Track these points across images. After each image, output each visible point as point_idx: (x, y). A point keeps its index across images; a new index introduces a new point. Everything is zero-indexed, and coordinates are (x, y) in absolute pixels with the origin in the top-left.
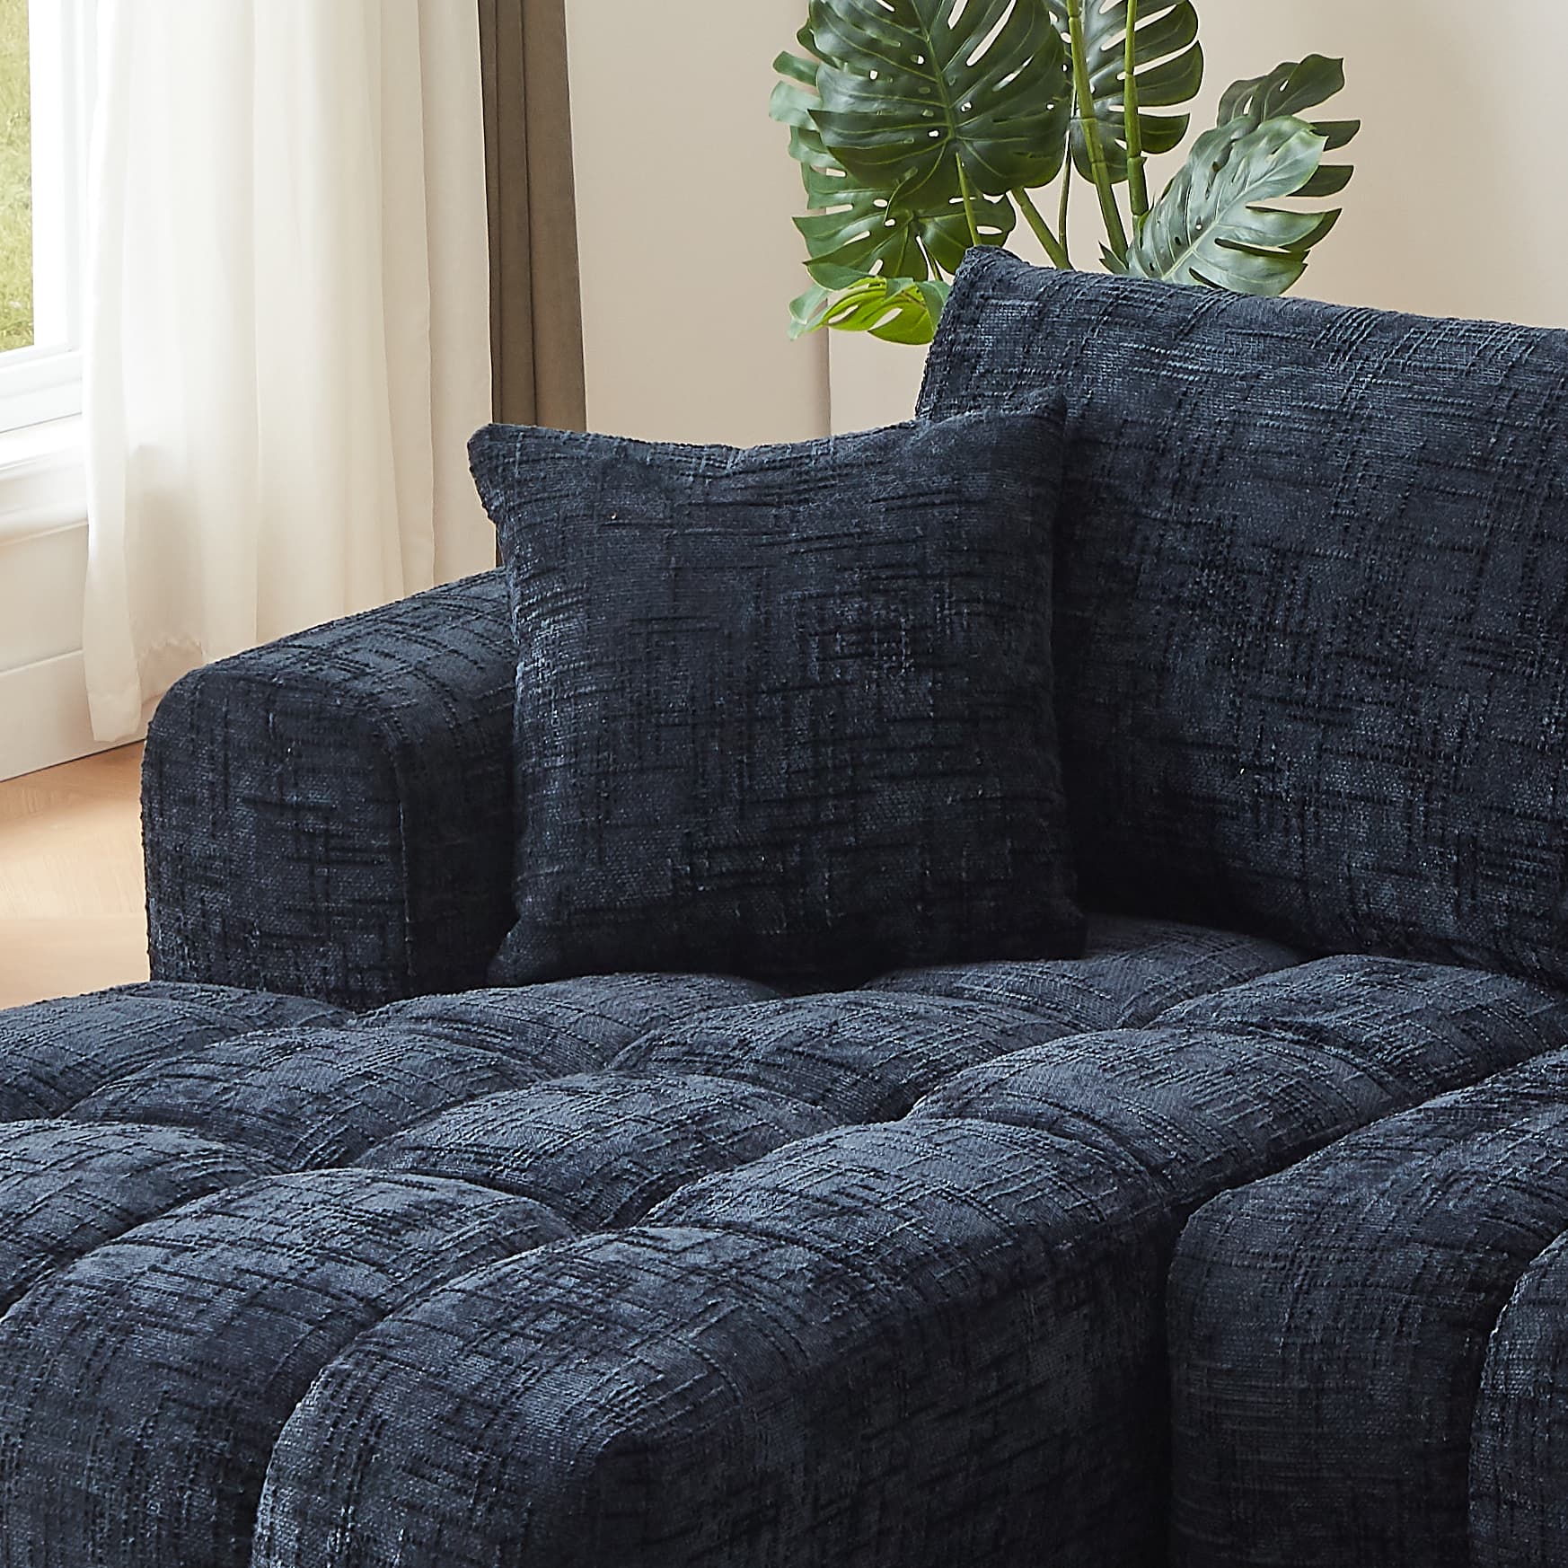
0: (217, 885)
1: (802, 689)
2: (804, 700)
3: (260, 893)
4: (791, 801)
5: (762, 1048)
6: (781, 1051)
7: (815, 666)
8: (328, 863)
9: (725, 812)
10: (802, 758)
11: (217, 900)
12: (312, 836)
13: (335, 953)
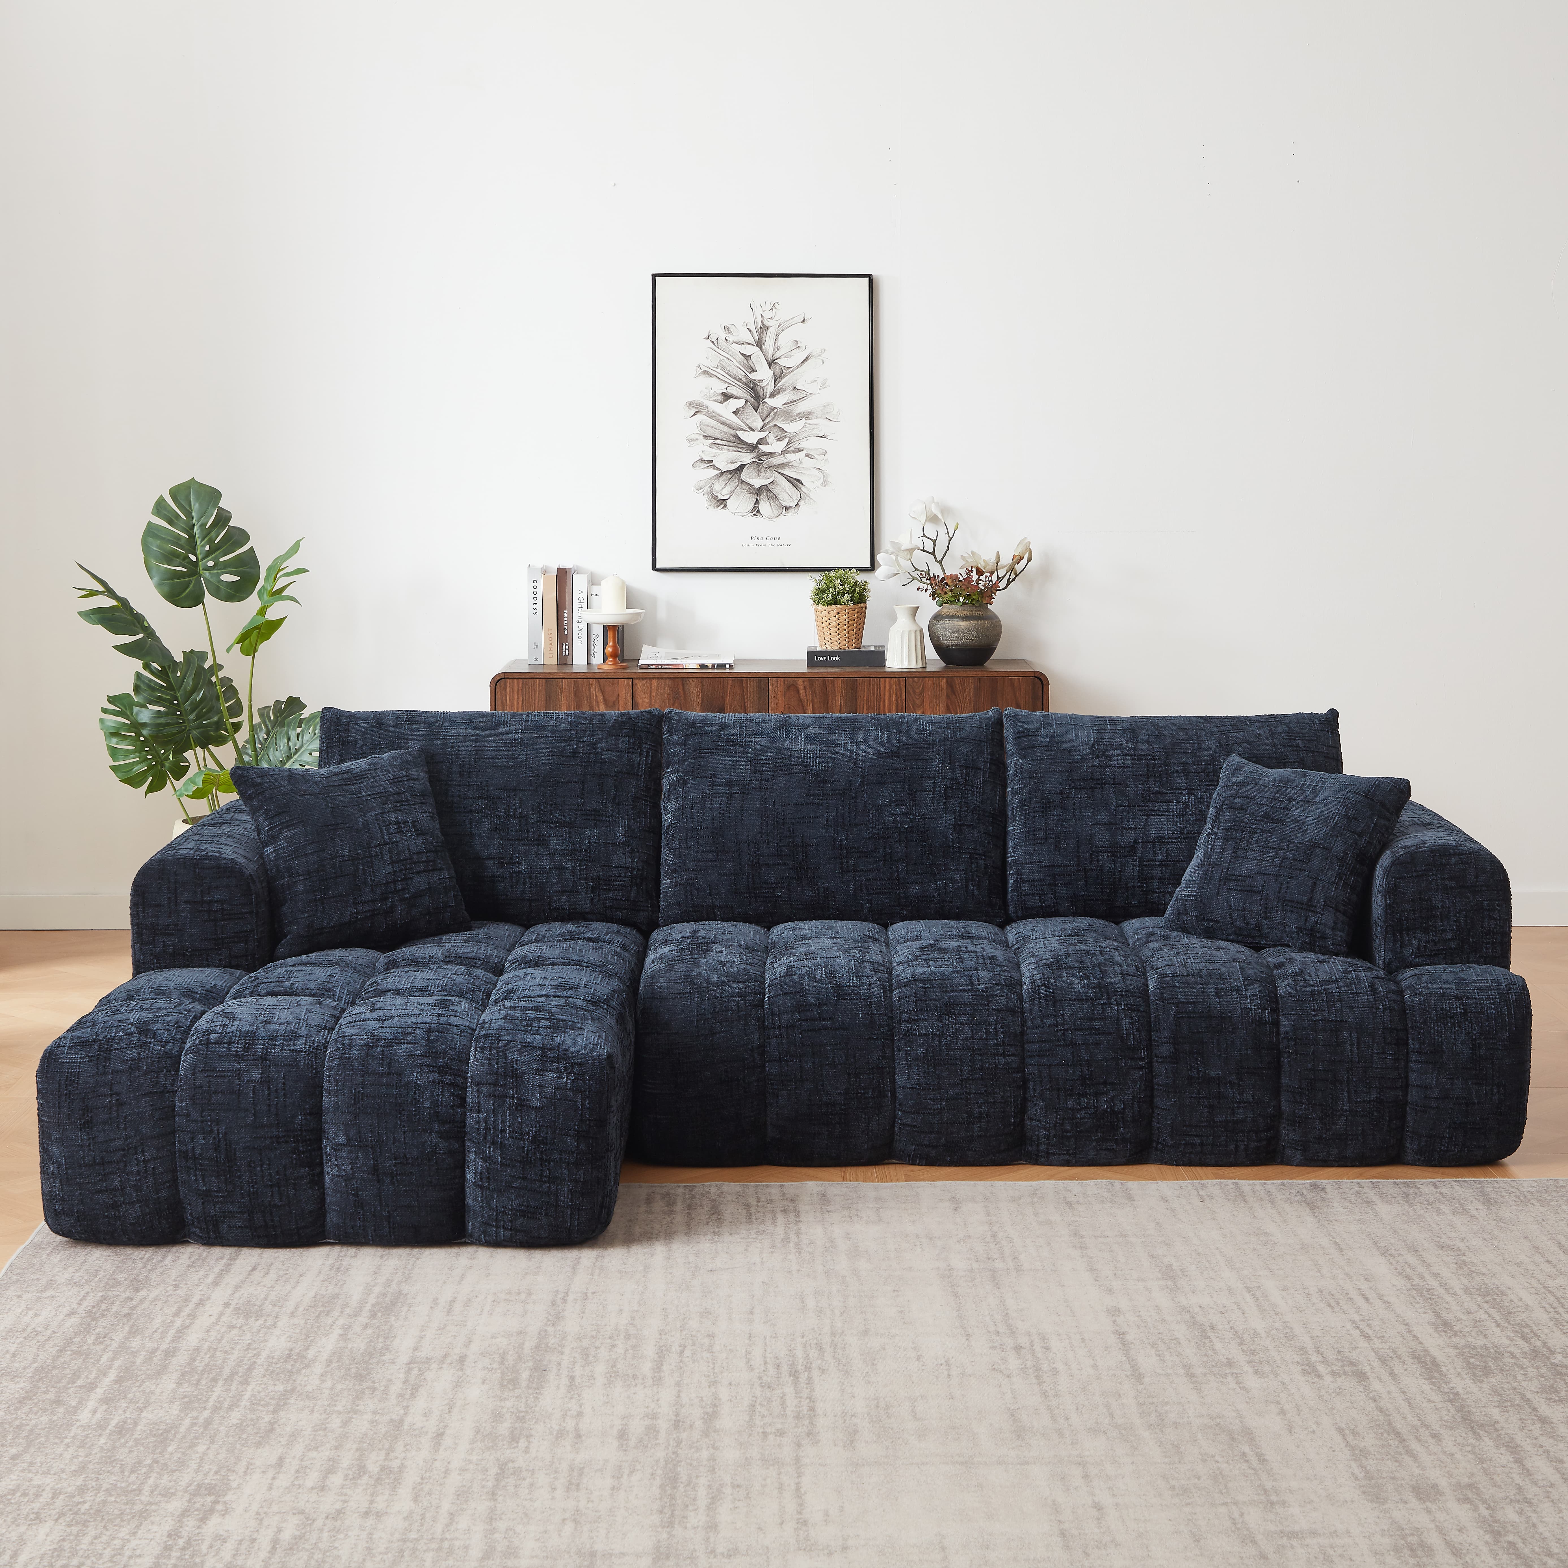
8: (223, 920)
12: (216, 911)
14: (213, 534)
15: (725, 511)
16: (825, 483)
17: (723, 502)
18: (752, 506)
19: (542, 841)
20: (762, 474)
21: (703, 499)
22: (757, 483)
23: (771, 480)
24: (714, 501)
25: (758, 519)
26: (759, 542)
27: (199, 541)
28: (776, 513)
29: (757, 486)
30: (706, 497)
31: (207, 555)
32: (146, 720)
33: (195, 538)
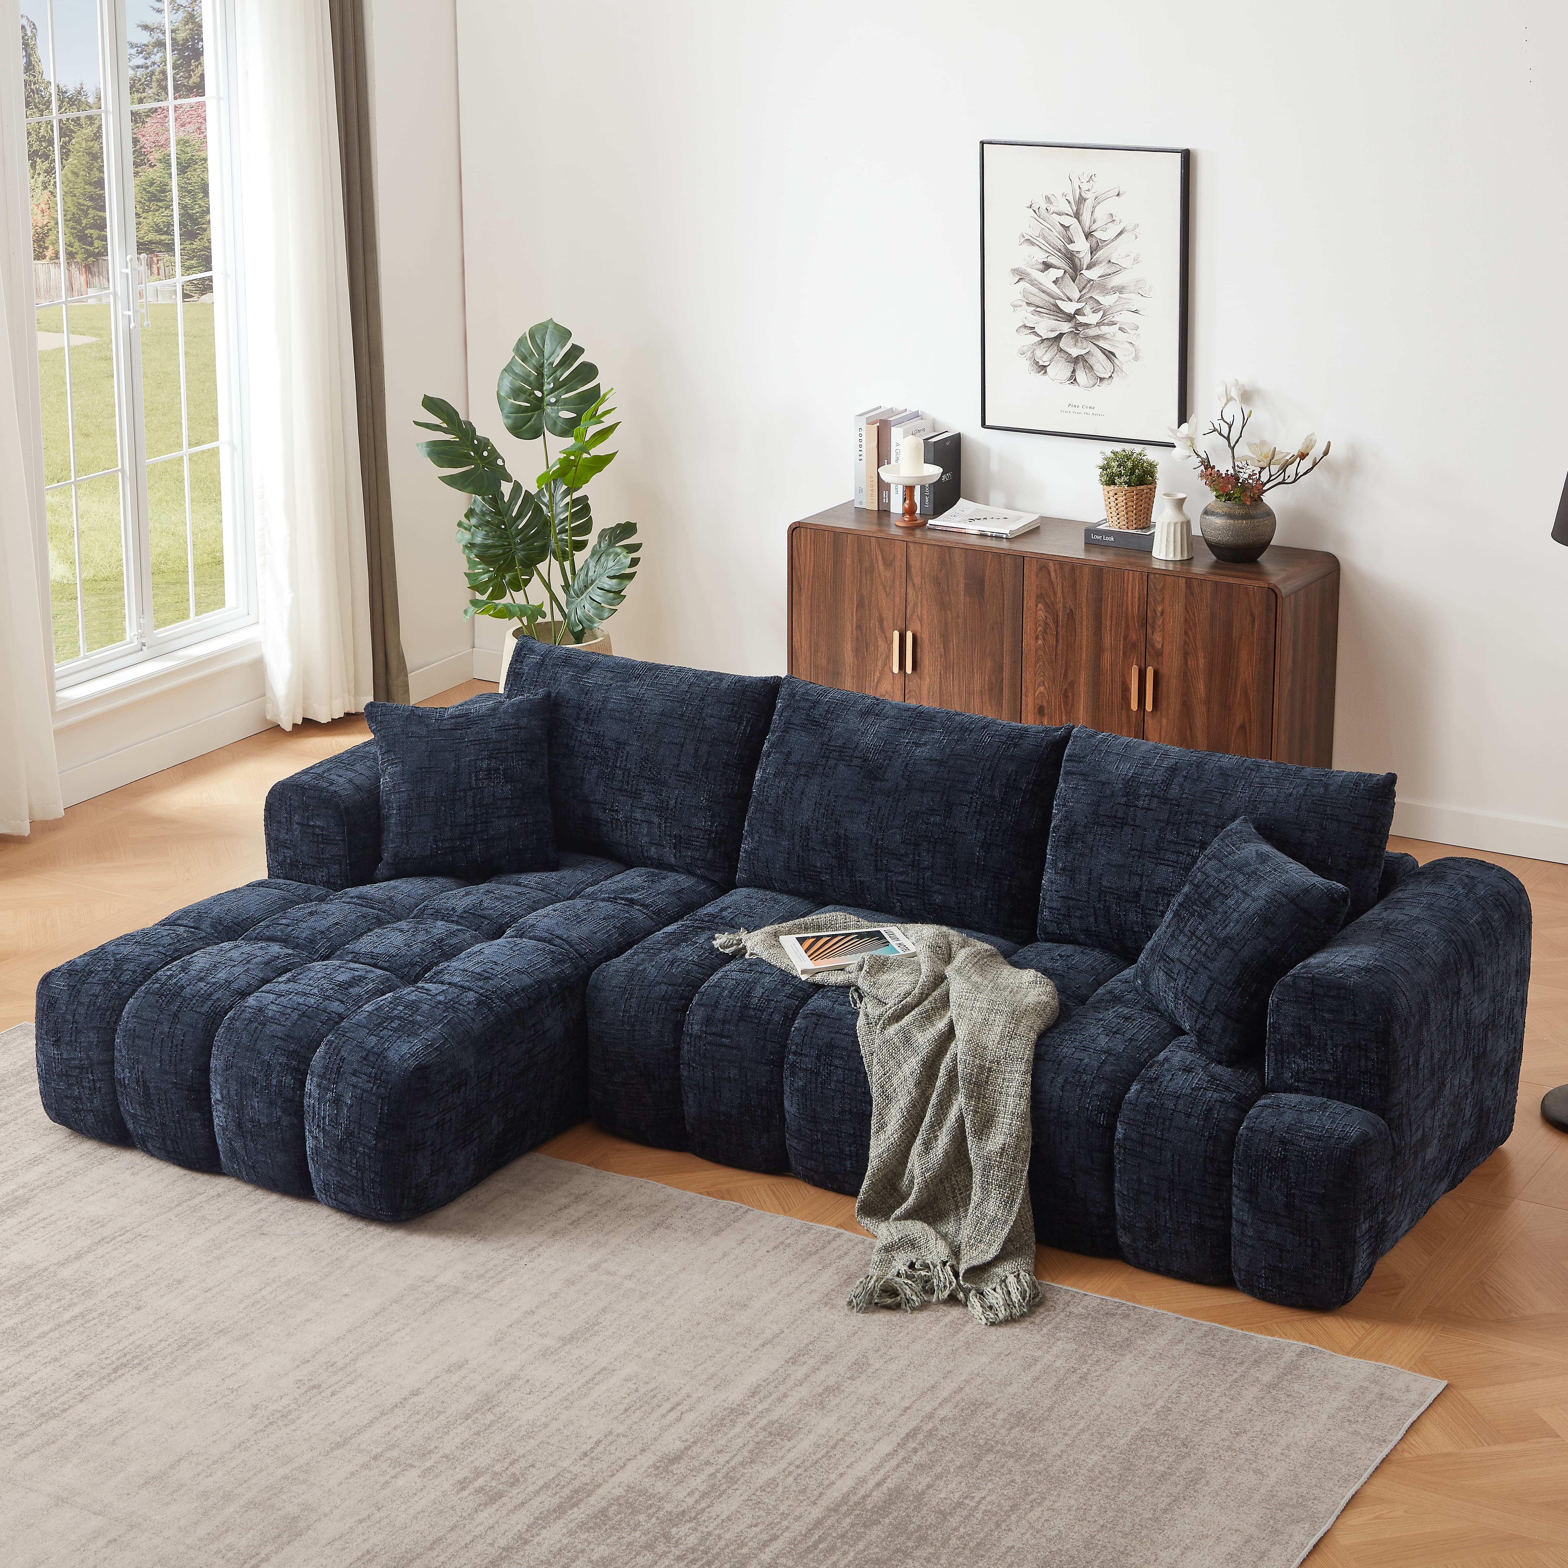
0: (288, 848)
1: (470, 789)
2: (470, 793)
3: (302, 851)
4: (467, 825)
5: (459, 911)
6: (465, 912)
7: (474, 782)
8: (323, 844)
9: (447, 829)
10: (470, 812)
11: (289, 853)
12: (318, 835)
13: (326, 871)
14: (558, 373)
15: (1046, 377)
16: (1136, 358)
17: (1043, 369)
18: (1069, 374)
20: (1079, 344)
21: (1025, 364)
22: (1075, 352)
23: (1087, 351)
24: (1036, 367)
25: (1074, 387)
26: (1076, 409)
27: (546, 377)
28: (1092, 383)
29: (1074, 355)
30: (1028, 362)
31: (552, 391)
32: (478, 540)
33: (543, 375)
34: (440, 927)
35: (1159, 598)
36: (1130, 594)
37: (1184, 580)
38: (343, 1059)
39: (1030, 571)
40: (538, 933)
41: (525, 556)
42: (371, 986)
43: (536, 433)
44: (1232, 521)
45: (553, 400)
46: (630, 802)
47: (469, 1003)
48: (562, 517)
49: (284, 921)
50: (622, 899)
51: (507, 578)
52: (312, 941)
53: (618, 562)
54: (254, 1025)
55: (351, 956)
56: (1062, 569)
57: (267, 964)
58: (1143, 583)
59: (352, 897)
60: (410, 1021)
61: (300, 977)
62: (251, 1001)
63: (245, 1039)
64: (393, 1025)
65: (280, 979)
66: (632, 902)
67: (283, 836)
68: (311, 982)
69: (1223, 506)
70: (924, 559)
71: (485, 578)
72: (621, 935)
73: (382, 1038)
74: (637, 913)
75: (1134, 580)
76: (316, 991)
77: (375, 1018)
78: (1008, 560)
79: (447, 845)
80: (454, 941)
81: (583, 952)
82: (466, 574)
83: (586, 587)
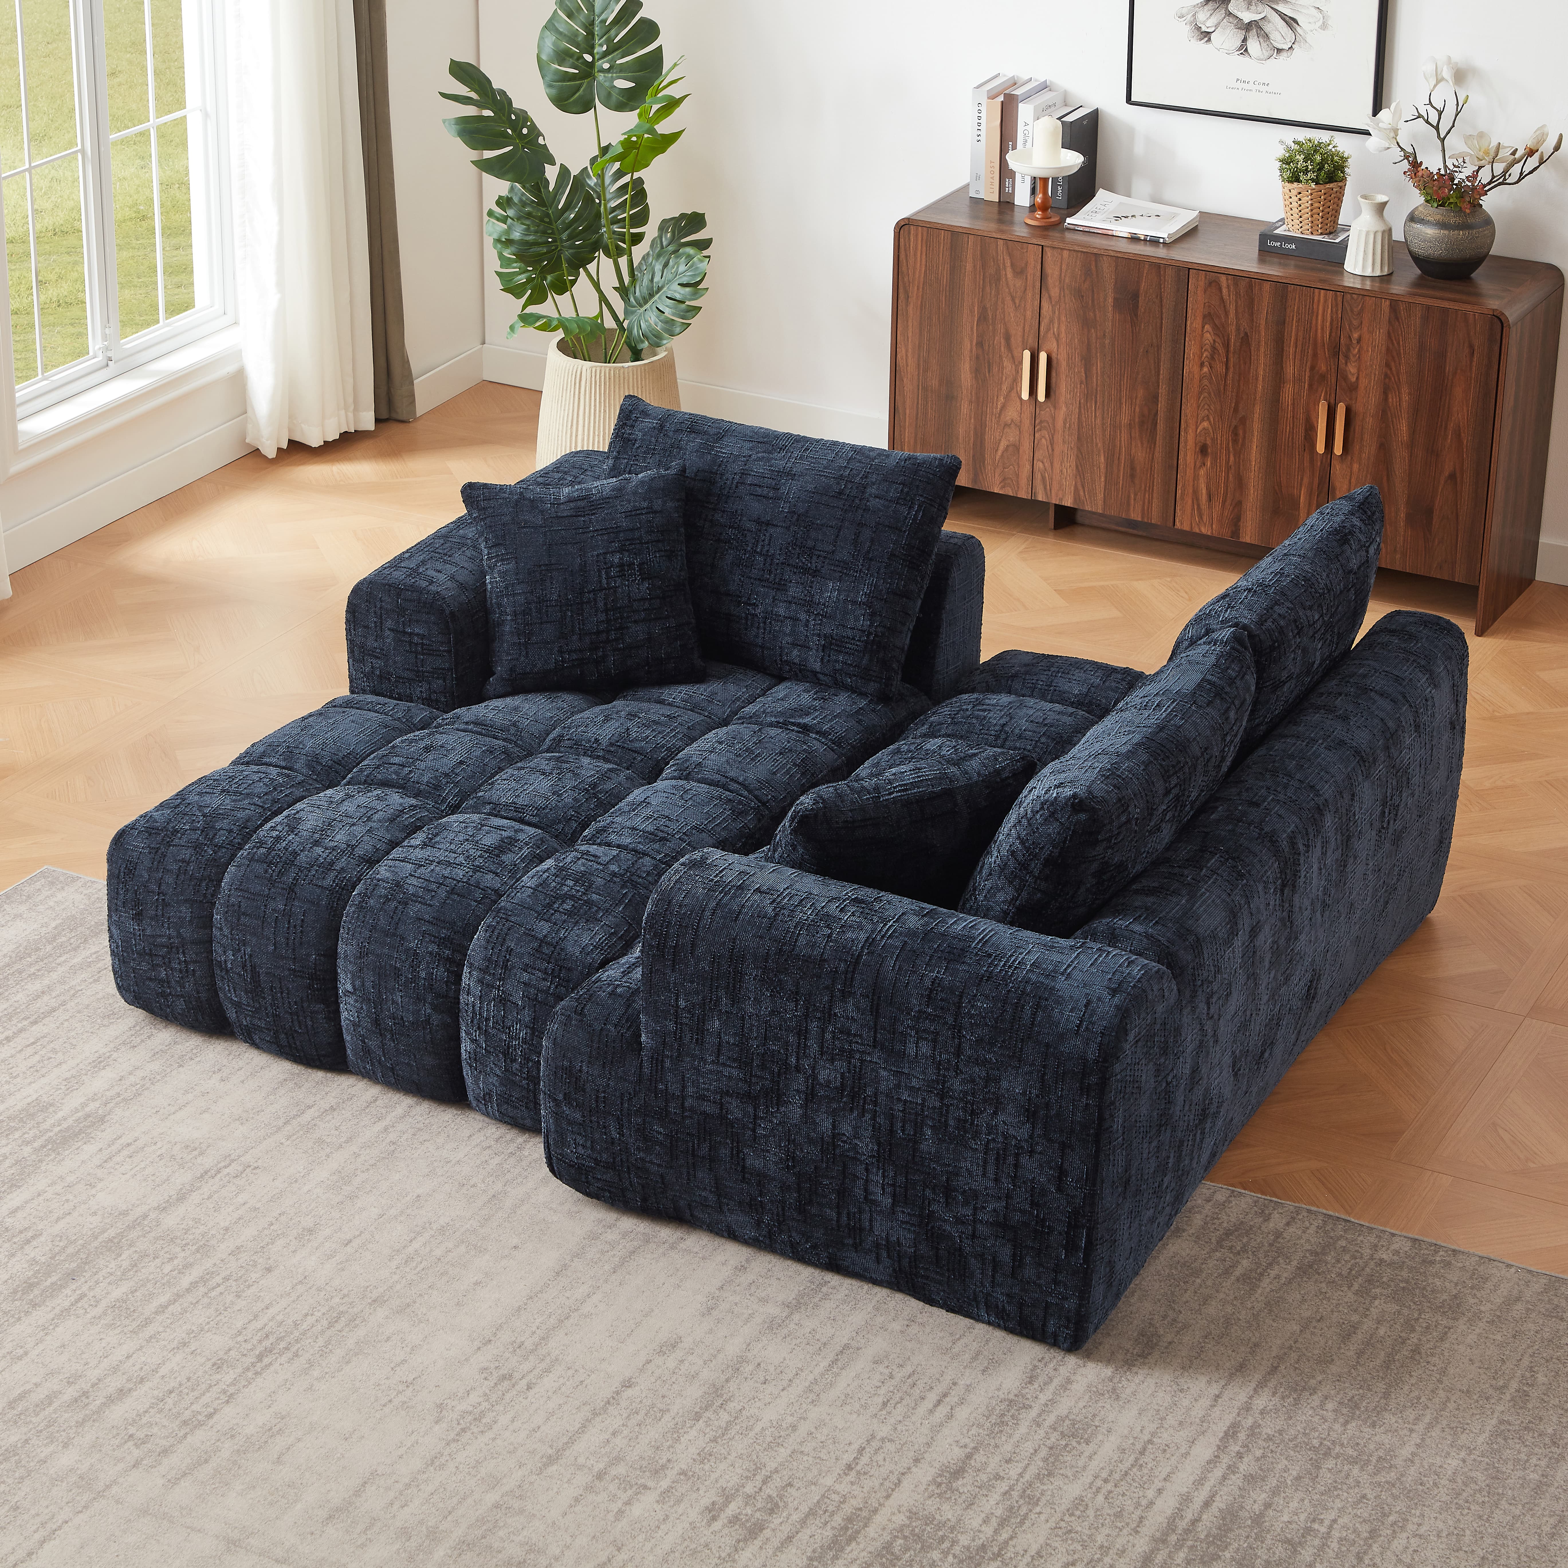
0: (377, 658)
1: (601, 590)
2: (601, 595)
3: (395, 662)
4: (598, 633)
5: (604, 743)
6: (611, 745)
7: (604, 581)
8: (423, 654)
9: (575, 637)
10: (602, 617)
11: (378, 663)
12: (416, 644)
13: (425, 686)
14: (613, 32)
15: (1209, 45)
16: (1324, 26)
17: (1206, 36)
18: (1239, 43)
19: (781, 586)
20: (1253, 8)
21: (1184, 30)
22: (1247, 17)
23: (1262, 16)
24: (1197, 33)
25: (1244, 59)
26: (1244, 85)
27: (597, 38)
28: (1266, 54)
29: (1246, 21)
30: (1188, 28)
31: (605, 55)
32: (516, 235)
33: (593, 35)
34: (589, 768)
35: (1355, 323)
36: (1320, 317)
37: (1388, 303)
38: (510, 951)
39: (1196, 285)
40: (707, 775)
41: (573, 255)
42: (526, 851)
43: (586, 106)
44: (1446, 232)
45: (606, 66)
46: (772, 593)
47: (648, 874)
48: (613, 204)
49: (396, 760)
50: (793, 724)
51: (549, 278)
52: (437, 787)
53: (692, 266)
54: (394, 904)
55: (488, 807)
56: (1236, 285)
57: (392, 820)
58: (1337, 305)
59: (467, 723)
60: (586, 902)
61: (438, 839)
62: (383, 871)
63: (383, 922)
64: (565, 906)
65: (413, 842)
66: (805, 729)
67: (371, 643)
68: (453, 847)
69: (1434, 213)
70: (1064, 267)
71: (522, 279)
72: (803, 774)
73: (555, 924)
74: (817, 745)
75: (1326, 301)
76: (461, 859)
77: (542, 897)
78: (1170, 272)
79: (575, 656)
80: (609, 785)
81: (765, 799)
82: (498, 273)
83: (651, 296)
